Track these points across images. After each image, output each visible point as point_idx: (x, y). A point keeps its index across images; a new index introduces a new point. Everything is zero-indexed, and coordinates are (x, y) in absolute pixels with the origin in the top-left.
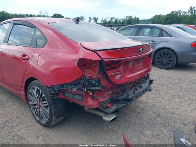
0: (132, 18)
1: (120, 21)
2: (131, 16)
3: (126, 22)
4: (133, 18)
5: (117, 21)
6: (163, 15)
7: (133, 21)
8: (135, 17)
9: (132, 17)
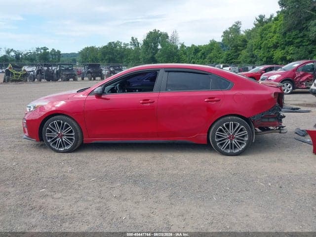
0: (47, 51)
1: (25, 55)
2: (45, 47)
3: (37, 57)
4: (50, 51)
5: (21, 56)
6: (97, 47)
7: (51, 56)
8: (53, 49)
9: (48, 49)
